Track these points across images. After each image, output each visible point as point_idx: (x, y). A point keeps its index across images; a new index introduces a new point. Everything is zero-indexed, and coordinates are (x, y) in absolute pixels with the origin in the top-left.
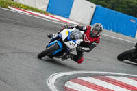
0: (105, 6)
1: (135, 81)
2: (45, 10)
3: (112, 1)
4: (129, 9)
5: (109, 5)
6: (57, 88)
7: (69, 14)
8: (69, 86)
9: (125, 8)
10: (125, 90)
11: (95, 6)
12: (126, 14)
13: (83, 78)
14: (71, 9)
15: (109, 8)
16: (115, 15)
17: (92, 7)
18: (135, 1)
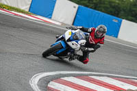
0: (87, 6)
1: (117, 81)
2: (27, 10)
3: (94, 1)
4: (111, 9)
5: (92, 5)
6: (40, 89)
7: (51, 15)
8: (52, 87)
9: (108, 8)
10: (108, 90)
11: (77, 6)
12: (109, 14)
13: (66, 79)
14: (53, 10)
15: (91, 8)
16: (97, 15)
17: (75, 7)
18: (117, 2)
